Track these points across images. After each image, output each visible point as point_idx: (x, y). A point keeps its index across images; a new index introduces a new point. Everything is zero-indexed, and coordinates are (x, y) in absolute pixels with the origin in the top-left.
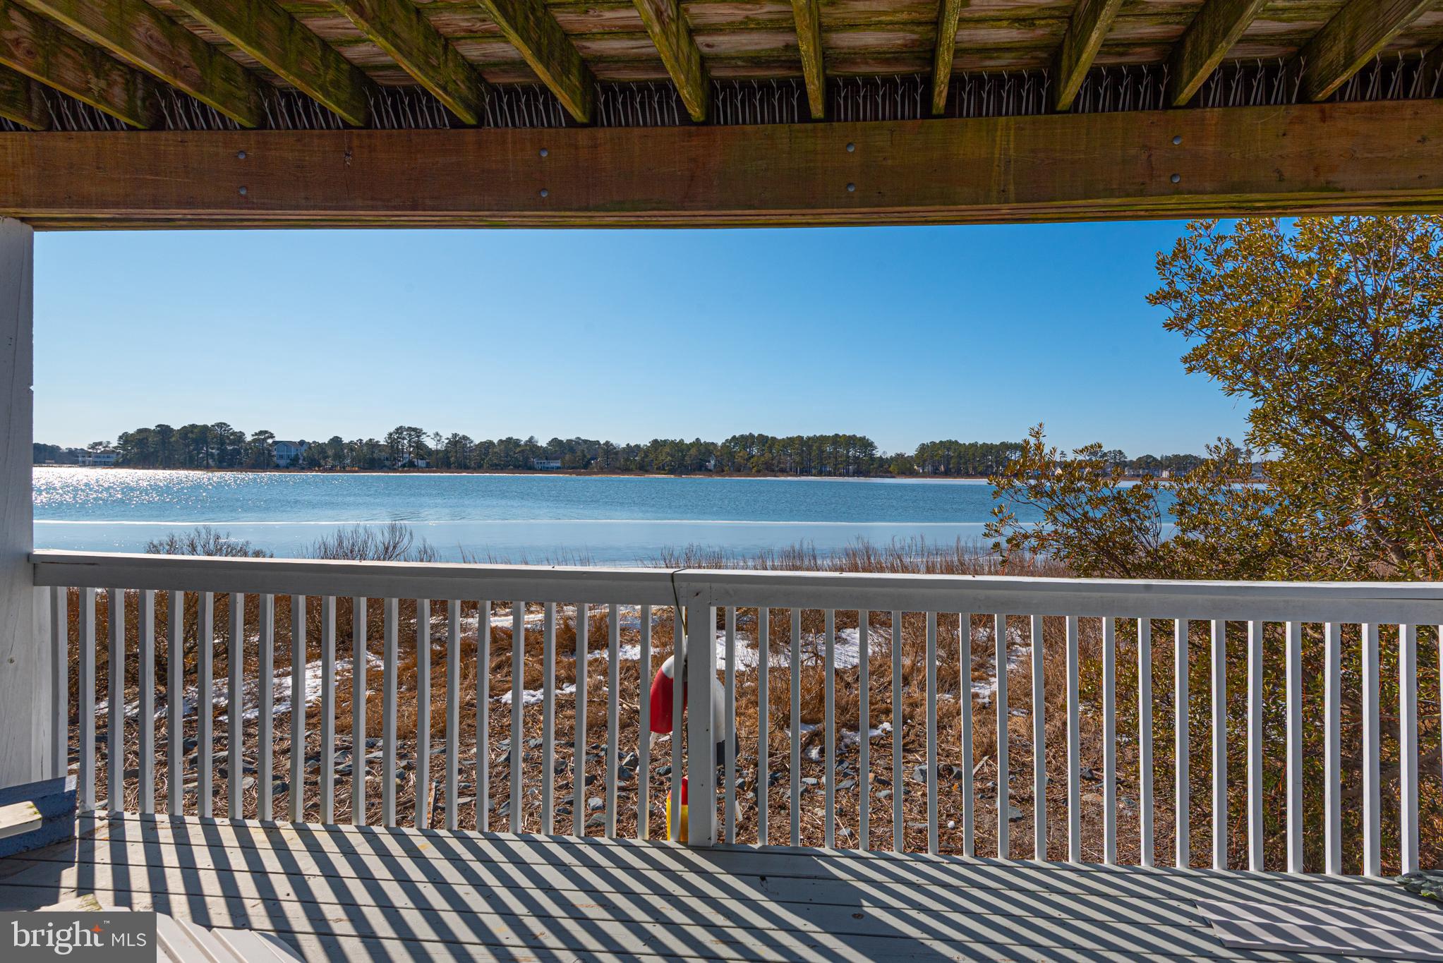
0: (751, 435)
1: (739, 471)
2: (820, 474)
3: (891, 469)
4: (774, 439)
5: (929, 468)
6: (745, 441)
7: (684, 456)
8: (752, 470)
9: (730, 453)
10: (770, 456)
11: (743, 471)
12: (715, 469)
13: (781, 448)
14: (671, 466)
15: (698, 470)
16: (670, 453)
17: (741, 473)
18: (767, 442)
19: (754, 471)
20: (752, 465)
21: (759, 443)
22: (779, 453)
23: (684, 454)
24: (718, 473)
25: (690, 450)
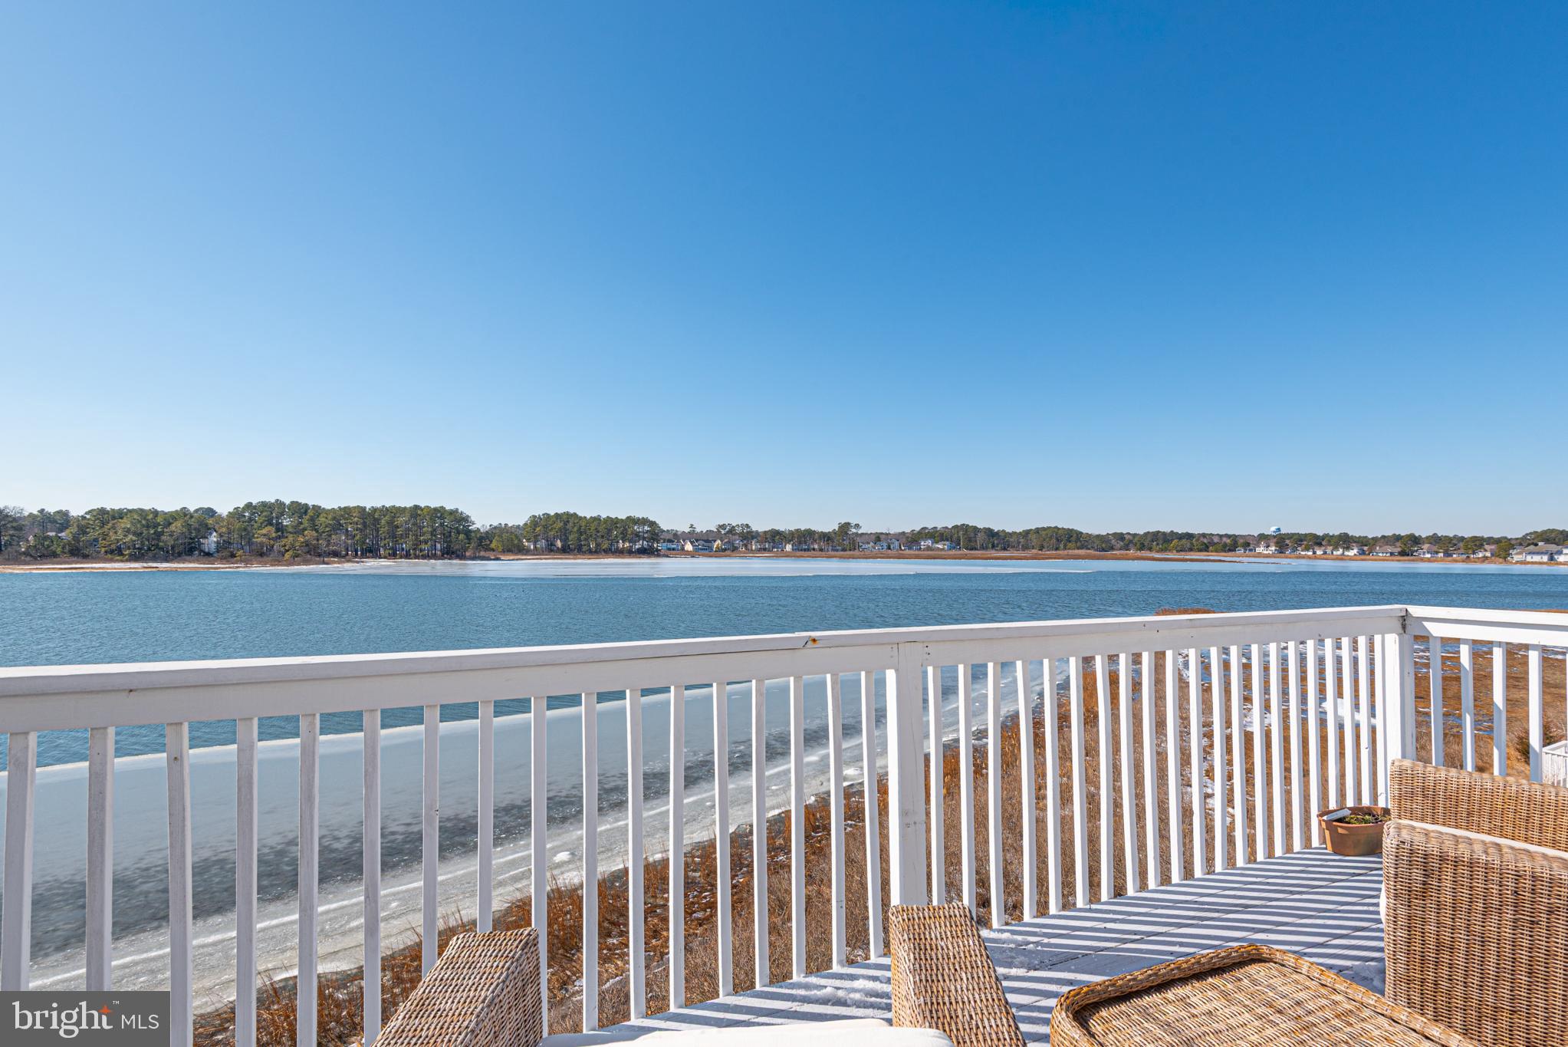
0: (280, 504)
1: (262, 555)
2: (393, 555)
3: (493, 546)
4: (316, 508)
5: (542, 544)
6: (269, 513)
7: (159, 535)
8: (284, 556)
9: (245, 529)
10: (314, 534)
11: (268, 556)
12: (218, 552)
13: (331, 522)
14: (135, 548)
15: (186, 555)
16: (133, 529)
17: (265, 559)
18: (306, 513)
19: (287, 556)
20: (285, 546)
21: (293, 514)
22: (327, 529)
23: (159, 530)
24: (225, 559)
25: (170, 524)
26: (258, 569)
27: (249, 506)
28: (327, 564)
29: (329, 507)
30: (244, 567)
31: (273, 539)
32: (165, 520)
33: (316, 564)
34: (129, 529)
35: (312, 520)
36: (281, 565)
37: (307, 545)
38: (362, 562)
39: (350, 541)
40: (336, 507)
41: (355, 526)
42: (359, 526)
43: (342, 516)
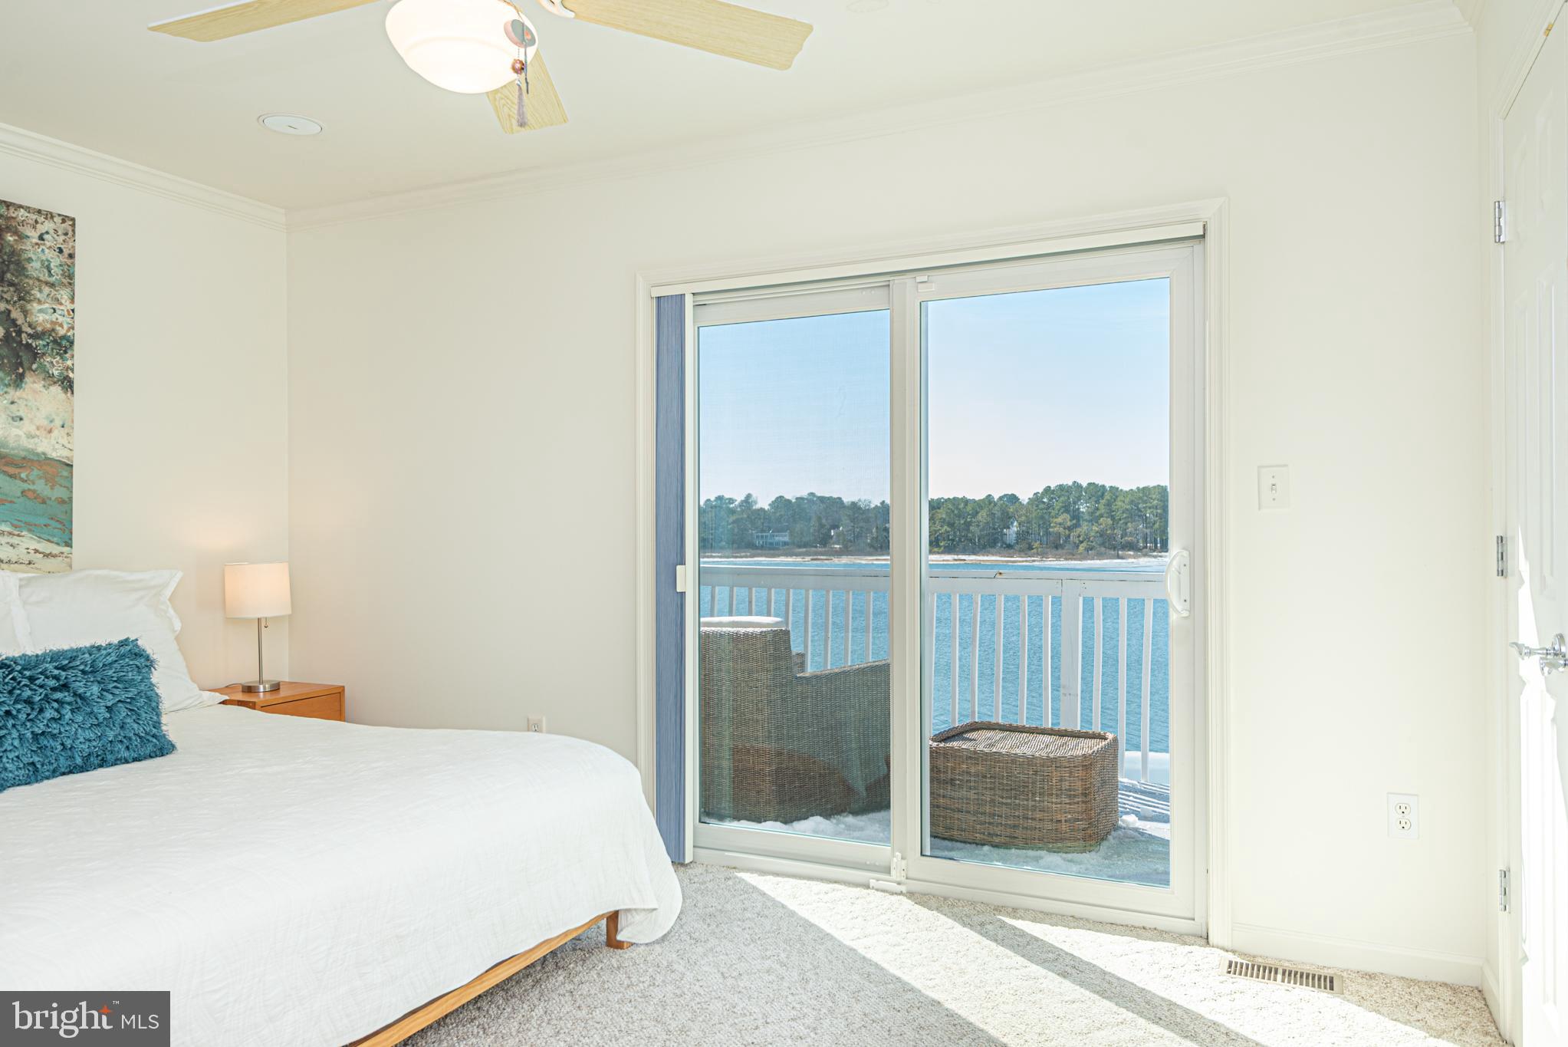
0: (1077, 486)
1: (1057, 547)
4: (1114, 490)
6: (1066, 498)
7: (968, 524)
8: (1078, 547)
9: (1042, 518)
10: (1110, 522)
11: (1063, 549)
12: (1017, 543)
13: (1128, 507)
14: (949, 540)
15: (992, 547)
16: (947, 519)
17: (1060, 551)
18: (1102, 496)
19: (1081, 548)
20: (1079, 536)
21: (1090, 498)
22: (1125, 515)
23: (969, 520)
24: (1023, 551)
25: (977, 513)
26: (1052, 563)
27: (1048, 490)
28: (1122, 558)
29: (1126, 488)
30: (1039, 561)
31: (1070, 529)
32: (973, 509)
33: (1110, 558)
34: (944, 519)
35: (1109, 504)
36: (1075, 559)
37: (1101, 536)
38: (1161, 556)
39: (1148, 531)
40: (1134, 488)
41: (1155, 511)
42: (1159, 511)
43: (1140, 498)
